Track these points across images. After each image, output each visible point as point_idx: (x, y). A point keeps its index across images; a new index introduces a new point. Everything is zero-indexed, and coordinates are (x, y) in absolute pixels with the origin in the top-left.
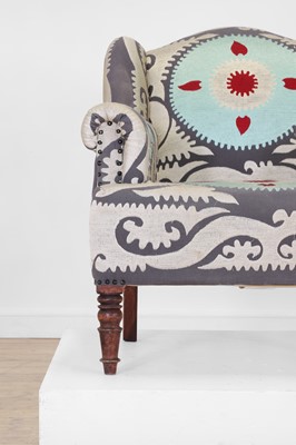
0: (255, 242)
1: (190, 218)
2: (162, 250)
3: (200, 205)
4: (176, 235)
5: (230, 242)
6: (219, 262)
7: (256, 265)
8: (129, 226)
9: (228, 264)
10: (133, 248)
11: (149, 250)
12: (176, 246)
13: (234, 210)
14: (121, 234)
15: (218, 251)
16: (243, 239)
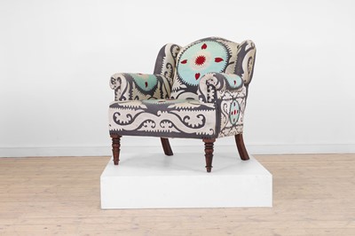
0: (153, 122)
1: (133, 113)
2: (126, 124)
3: (136, 109)
4: (129, 119)
5: (145, 122)
6: (143, 129)
7: (154, 130)
8: (116, 115)
9: (146, 129)
10: (118, 123)
11: (122, 124)
12: (130, 122)
13: (146, 111)
14: (115, 118)
15: (142, 125)
16: (149, 121)
